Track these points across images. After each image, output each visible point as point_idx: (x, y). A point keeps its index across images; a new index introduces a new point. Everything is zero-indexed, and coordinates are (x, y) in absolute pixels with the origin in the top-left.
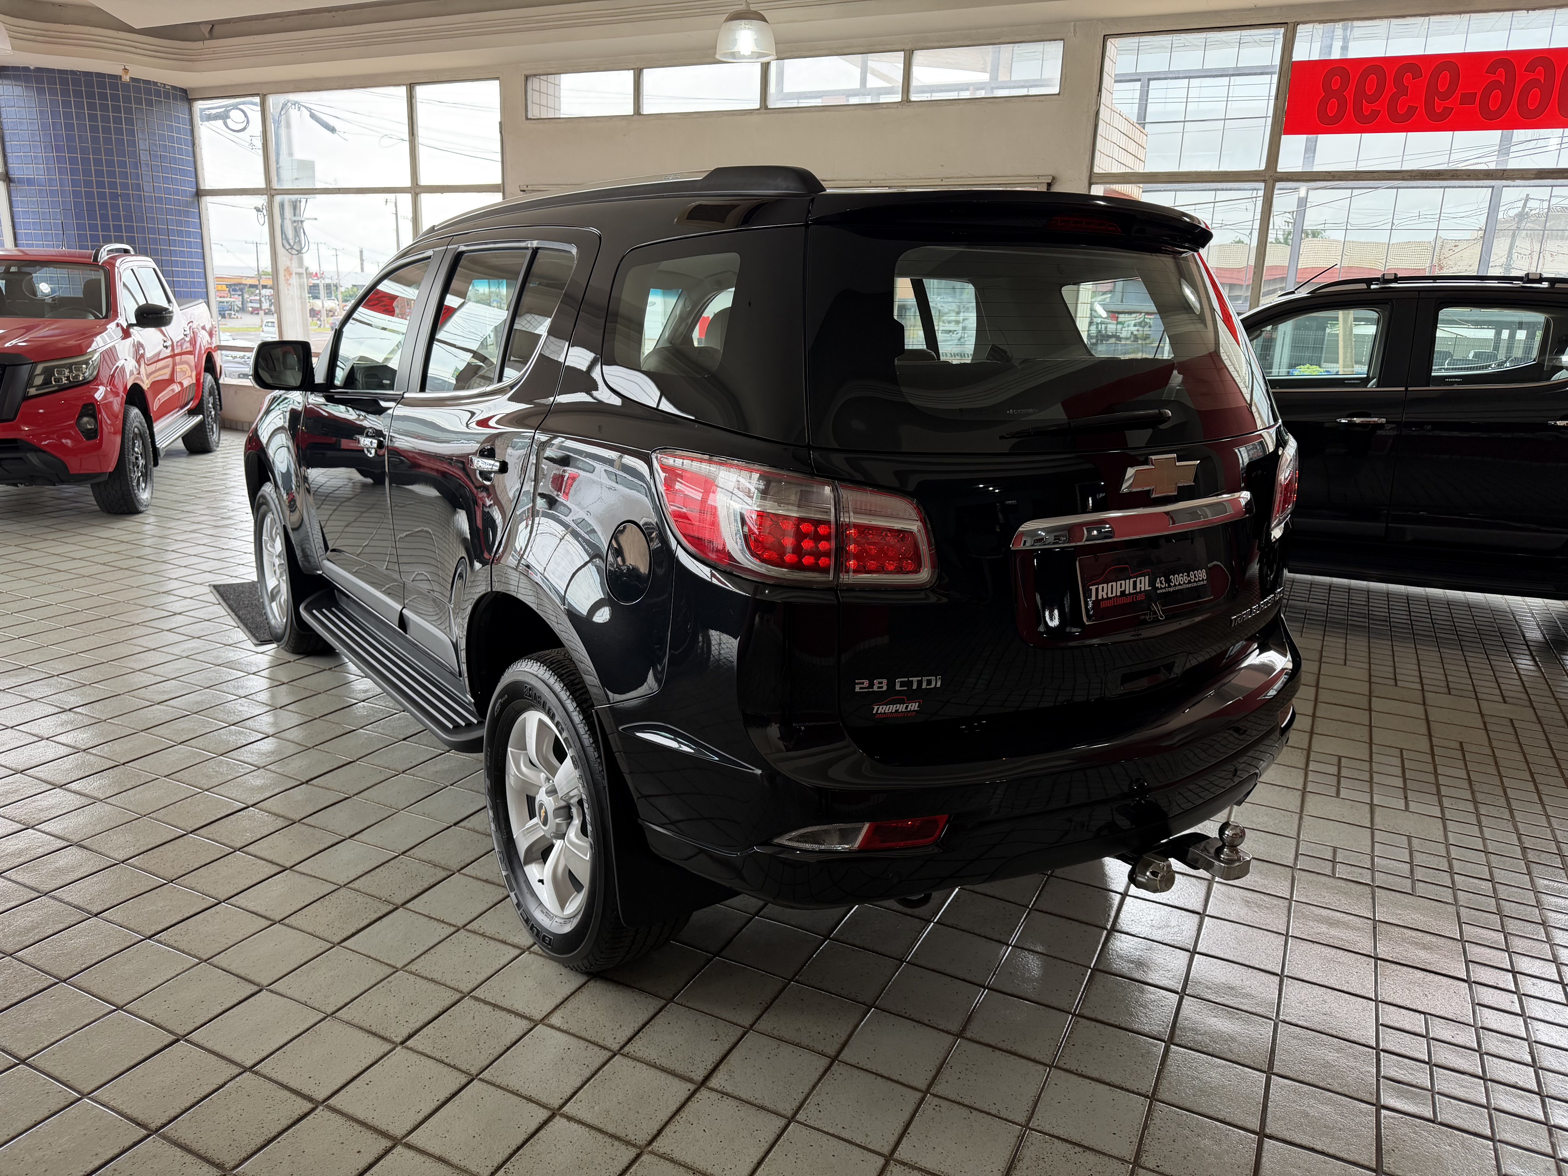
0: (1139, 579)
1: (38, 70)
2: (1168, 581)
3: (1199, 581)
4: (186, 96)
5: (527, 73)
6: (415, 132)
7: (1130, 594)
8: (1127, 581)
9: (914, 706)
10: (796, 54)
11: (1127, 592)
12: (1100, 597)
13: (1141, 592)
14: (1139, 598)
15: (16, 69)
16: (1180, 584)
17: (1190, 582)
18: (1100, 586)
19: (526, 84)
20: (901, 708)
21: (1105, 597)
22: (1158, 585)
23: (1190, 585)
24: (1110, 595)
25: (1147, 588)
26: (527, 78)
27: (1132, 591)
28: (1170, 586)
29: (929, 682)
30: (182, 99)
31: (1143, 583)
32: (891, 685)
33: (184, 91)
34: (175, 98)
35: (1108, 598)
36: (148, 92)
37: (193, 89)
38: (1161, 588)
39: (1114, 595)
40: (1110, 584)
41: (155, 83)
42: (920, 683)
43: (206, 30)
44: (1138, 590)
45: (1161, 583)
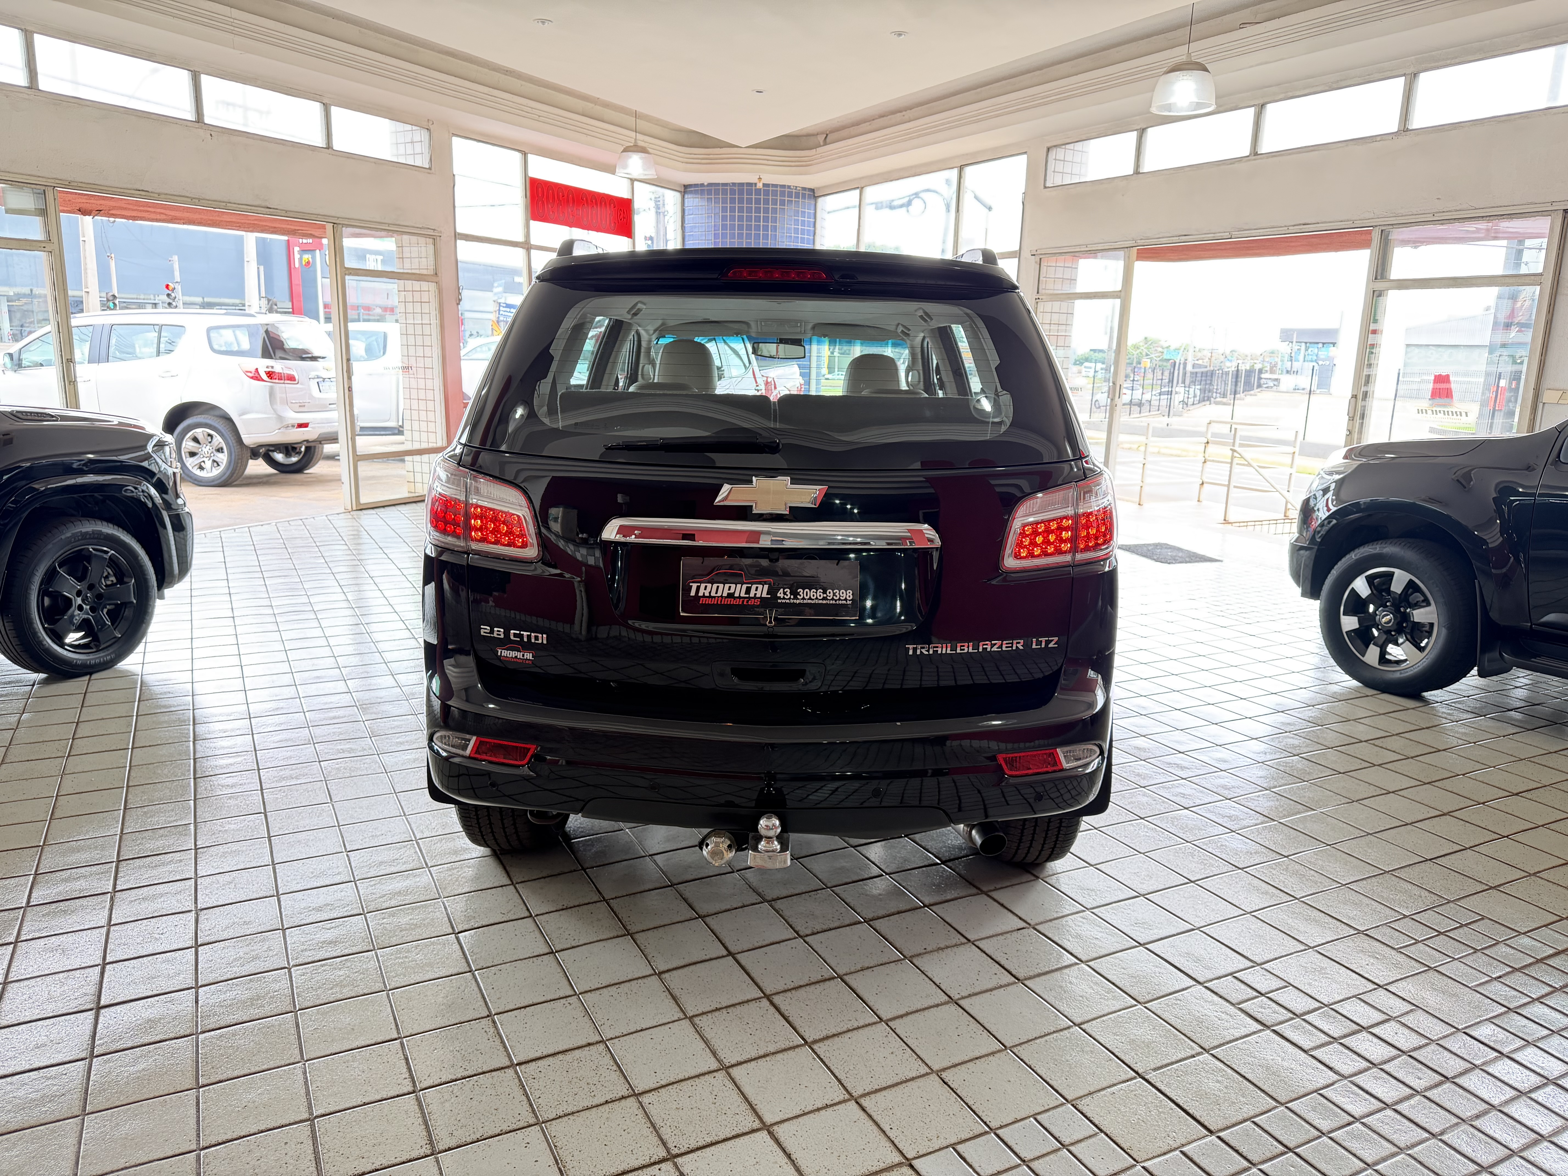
0: (754, 587)
1: (710, 185)
2: (795, 594)
3: (839, 599)
4: (813, 194)
5: (1049, 145)
6: (960, 208)
7: (740, 597)
8: (739, 586)
9: (529, 656)
10: (1290, 94)
11: (737, 595)
12: (701, 594)
13: (755, 597)
14: (751, 602)
15: (696, 185)
16: (810, 599)
17: (824, 599)
18: (703, 586)
19: (1047, 155)
20: (519, 655)
21: (707, 594)
22: (780, 594)
23: (824, 602)
24: (713, 594)
25: (764, 595)
26: (1048, 149)
27: (743, 595)
28: (796, 598)
29: (536, 638)
30: (810, 197)
31: (761, 591)
32: (507, 634)
33: (813, 190)
34: (804, 196)
35: (710, 597)
36: (783, 194)
37: (819, 188)
38: (784, 598)
39: (719, 594)
40: (715, 586)
41: (789, 187)
42: (529, 637)
43: (821, 139)
44: (752, 595)
45: (785, 593)
